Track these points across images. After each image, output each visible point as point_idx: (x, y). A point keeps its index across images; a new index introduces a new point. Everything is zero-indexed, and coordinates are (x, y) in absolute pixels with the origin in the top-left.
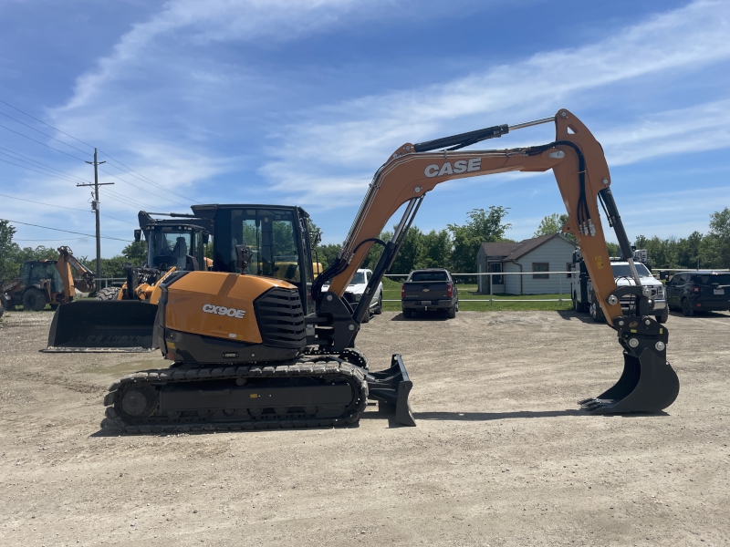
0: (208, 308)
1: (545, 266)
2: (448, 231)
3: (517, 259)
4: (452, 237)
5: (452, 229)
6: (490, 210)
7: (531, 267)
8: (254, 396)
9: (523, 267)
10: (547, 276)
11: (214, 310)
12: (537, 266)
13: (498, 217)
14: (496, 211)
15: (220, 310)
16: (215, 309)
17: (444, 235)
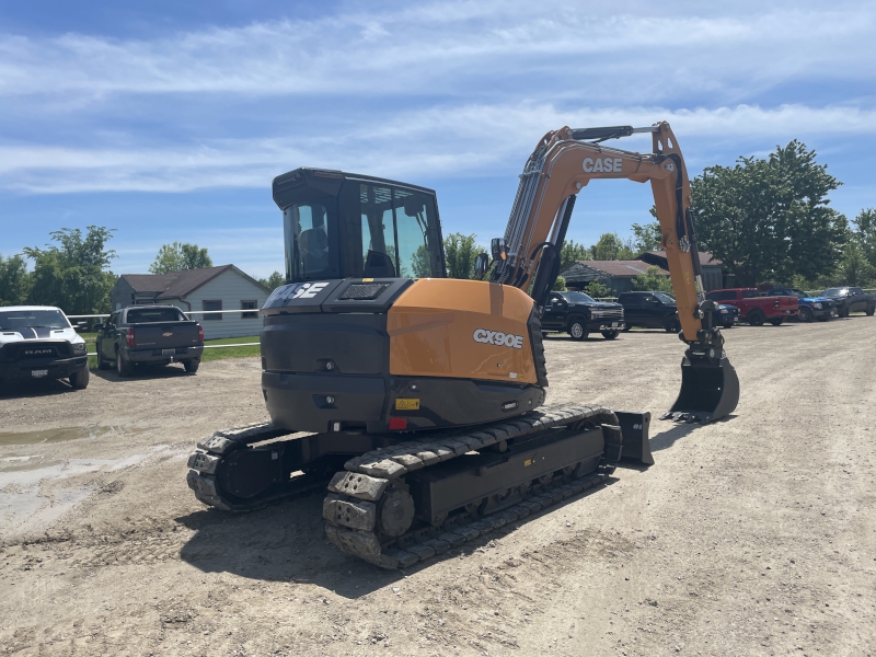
0: (480, 336)
1: (217, 305)
2: (24, 257)
3: (185, 295)
4: (30, 266)
5: (33, 254)
6: (89, 232)
7: (201, 305)
8: (527, 463)
9: (192, 306)
10: (219, 316)
11: (490, 339)
12: (208, 305)
13: (100, 242)
14: (97, 234)
15: (497, 337)
16: (490, 335)
17: (16, 264)
